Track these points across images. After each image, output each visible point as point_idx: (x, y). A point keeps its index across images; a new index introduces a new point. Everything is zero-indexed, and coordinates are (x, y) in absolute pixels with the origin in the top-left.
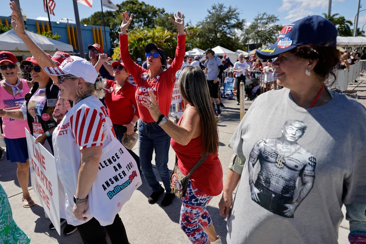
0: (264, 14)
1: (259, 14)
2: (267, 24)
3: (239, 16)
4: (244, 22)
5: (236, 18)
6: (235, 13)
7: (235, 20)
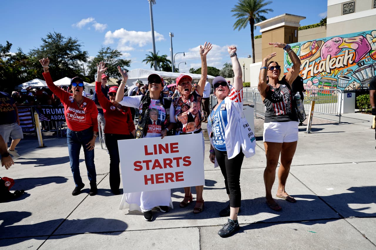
0: (108, 49)
1: (103, 48)
2: (112, 58)
3: (80, 48)
4: (86, 54)
5: (78, 50)
6: (76, 44)
7: (76, 51)
